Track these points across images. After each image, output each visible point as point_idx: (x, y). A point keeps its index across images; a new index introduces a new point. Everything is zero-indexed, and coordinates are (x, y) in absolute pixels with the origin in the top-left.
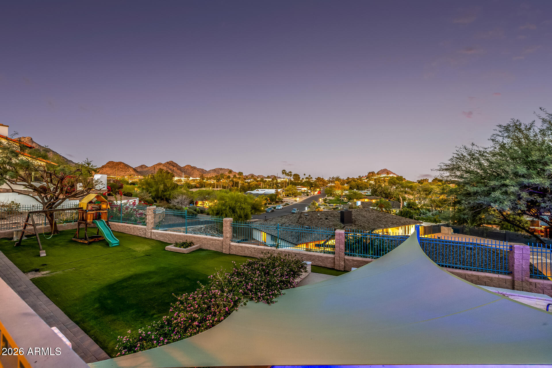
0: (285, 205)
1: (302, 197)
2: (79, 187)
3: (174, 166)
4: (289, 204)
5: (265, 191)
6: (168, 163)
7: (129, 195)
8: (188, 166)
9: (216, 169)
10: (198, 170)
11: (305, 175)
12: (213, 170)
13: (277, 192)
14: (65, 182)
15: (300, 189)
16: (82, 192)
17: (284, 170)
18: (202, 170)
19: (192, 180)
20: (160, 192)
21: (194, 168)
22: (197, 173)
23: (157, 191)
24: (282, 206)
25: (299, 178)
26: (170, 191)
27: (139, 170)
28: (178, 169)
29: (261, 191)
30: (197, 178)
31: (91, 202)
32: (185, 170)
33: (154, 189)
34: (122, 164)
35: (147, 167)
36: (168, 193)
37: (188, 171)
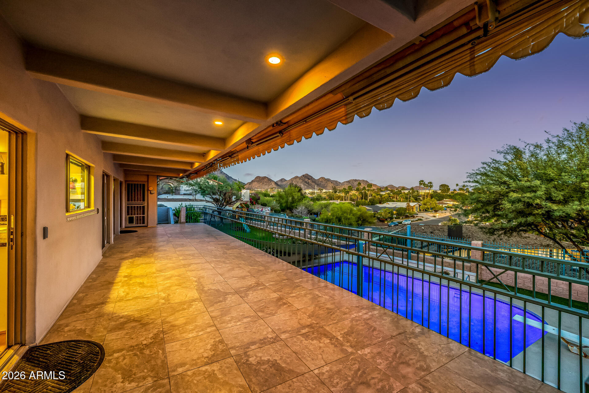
0: (417, 221)
1: (445, 212)
2: (234, 198)
3: (309, 179)
4: (422, 220)
5: (396, 205)
6: (303, 176)
7: (264, 205)
8: (322, 178)
9: (350, 180)
10: (332, 182)
11: (457, 185)
12: (347, 182)
13: (409, 206)
14: (227, 195)
15: (447, 202)
16: (234, 202)
17: (423, 181)
18: (336, 182)
19: (325, 192)
20: (289, 203)
21: (328, 180)
22: (331, 185)
23: (287, 202)
24: (410, 221)
25: (449, 189)
26: (297, 203)
27: (279, 183)
28: (313, 182)
29: (390, 205)
30: (330, 191)
31: (237, 207)
32: (320, 183)
33: (284, 201)
34: (266, 179)
35: (286, 180)
36: (296, 204)
37: (322, 183)
